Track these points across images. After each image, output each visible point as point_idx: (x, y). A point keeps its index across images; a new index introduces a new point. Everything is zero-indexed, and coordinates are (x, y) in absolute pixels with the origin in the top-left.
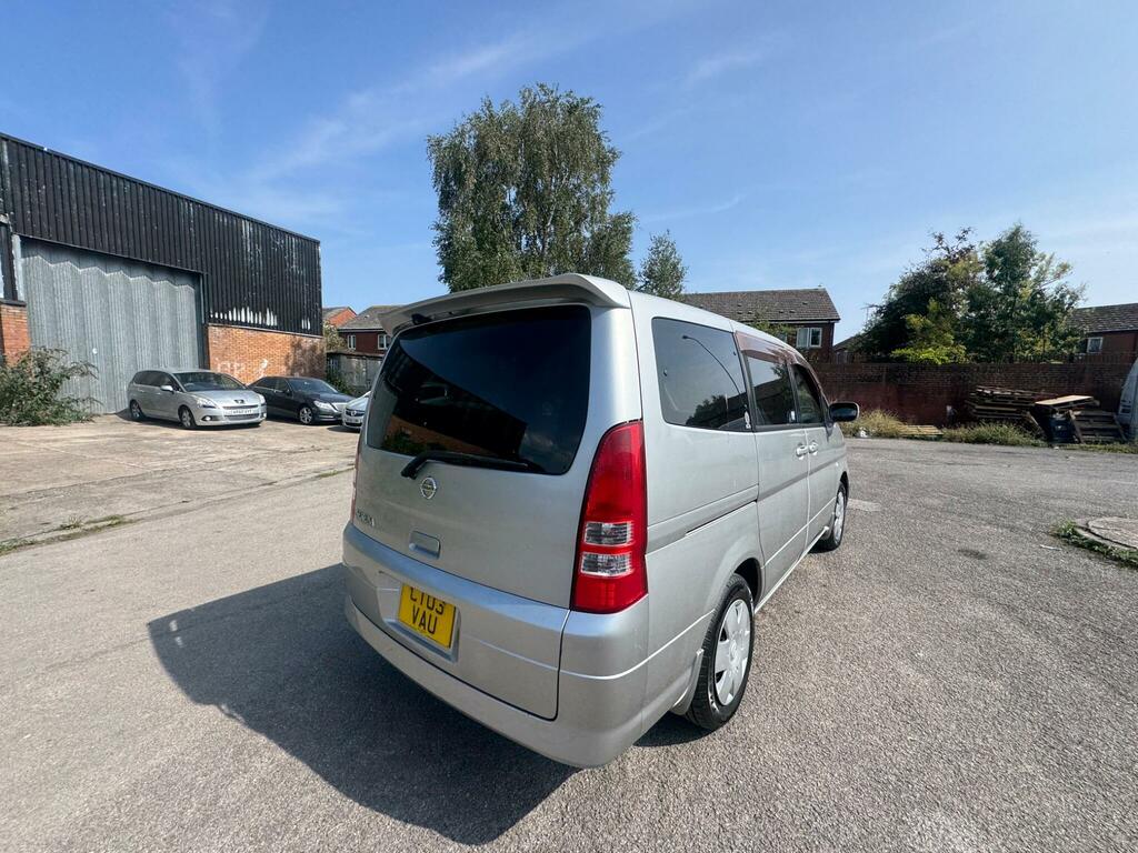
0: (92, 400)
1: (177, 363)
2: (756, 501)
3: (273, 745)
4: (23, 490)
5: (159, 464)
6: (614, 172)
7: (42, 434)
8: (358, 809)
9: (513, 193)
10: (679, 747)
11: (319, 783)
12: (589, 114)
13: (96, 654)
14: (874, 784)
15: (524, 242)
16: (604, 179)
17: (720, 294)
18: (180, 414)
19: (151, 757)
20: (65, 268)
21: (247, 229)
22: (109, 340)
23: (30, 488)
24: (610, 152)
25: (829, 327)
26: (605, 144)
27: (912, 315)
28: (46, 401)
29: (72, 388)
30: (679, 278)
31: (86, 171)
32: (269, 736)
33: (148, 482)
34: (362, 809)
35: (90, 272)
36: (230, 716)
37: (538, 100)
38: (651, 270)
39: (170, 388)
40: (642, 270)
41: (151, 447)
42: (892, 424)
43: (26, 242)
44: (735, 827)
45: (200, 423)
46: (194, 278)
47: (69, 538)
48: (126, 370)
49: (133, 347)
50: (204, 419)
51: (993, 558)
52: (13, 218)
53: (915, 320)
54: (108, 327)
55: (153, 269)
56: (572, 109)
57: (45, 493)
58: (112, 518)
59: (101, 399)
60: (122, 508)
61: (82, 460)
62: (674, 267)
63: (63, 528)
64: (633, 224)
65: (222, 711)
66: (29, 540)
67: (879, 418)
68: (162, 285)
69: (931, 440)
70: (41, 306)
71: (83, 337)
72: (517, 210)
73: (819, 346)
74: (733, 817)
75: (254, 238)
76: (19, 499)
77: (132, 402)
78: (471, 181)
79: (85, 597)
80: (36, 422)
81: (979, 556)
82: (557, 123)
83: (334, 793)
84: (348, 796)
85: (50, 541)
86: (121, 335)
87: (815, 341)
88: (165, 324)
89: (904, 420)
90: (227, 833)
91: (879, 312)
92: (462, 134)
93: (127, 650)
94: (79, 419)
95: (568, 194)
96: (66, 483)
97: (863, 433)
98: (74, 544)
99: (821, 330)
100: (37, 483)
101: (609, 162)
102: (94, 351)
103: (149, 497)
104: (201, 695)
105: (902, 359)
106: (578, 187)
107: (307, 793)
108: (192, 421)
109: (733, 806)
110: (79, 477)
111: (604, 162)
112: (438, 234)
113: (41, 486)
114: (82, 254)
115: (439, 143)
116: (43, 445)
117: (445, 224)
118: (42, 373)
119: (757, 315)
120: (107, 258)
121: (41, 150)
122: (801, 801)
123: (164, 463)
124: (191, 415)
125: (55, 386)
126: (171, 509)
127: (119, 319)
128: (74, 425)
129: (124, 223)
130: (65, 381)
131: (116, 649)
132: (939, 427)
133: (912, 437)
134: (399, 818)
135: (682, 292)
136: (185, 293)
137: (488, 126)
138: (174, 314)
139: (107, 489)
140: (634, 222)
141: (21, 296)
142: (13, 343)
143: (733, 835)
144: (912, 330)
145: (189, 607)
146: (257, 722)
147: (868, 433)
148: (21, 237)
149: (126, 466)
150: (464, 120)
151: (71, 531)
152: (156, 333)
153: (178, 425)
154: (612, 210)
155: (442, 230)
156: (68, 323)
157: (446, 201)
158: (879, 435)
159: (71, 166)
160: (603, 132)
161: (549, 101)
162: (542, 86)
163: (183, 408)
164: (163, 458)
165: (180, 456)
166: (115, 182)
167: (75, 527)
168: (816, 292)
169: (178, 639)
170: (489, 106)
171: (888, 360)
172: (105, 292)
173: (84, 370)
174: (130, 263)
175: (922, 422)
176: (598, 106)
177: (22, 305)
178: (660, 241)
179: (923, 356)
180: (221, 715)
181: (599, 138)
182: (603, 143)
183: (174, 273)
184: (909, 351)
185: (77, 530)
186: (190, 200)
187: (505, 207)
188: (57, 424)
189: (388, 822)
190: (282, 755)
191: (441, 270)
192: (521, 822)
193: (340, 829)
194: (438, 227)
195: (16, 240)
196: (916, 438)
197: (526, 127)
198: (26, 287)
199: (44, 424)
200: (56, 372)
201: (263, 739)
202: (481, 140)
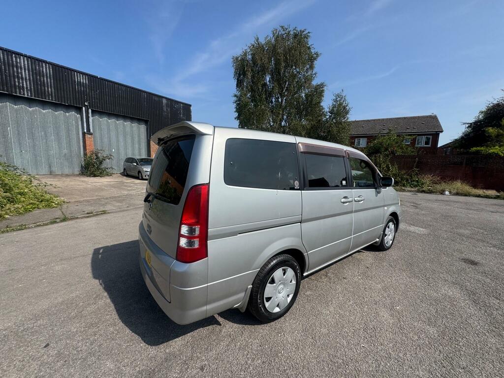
0: (112, 168)
1: (140, 155)
2: (301, 222)
3: (108, 297)
4: (82, 199)
5: (126, 193)
6: (316, 63)
7: (96, 180)
8: (121, 324)
9: (268, 78)
10: (249, 326)
11: (115, 312)
12: (305, 37)
13: (75, 257)
14: (329, 361)
15: (274, 100)
16: (312, 67)
17: (374, 120)
18: (138, 174)
19: (72, 293)
20: (104, 120)
21: (164, 101)
22: (118, 146)
23: (84, 199)
24: (315, 54)
25: (436, 136)
26: (313, 51)
27: (490, 128)
28: (98, 168)
29: (106, 164)
30: (347, 113)
31: (111, 84)
32: (108, 293)
33: (120, 199)
34: (122, 324)
35: (112, 121)
36: (101, 284)
37: (280, 34)
38: (333, 109)
39: (135, 164)
40: (328, 110)
41: (126, 186)
42: (467, 188)
43: (93, 112)
44: (252, 364)
45: (144, 177)
46: (146, 122)
47: (88, 217)
48: (123, 158)
49: (126, 148)
50: (145, 176)
51: (482, 265)
52: (89, 103)
53: (491, 130)
54: (118, 141)
55: (132, 119)
56: (296, 36)
57: (88, 201)
58: (103, 211)
59: (115, 168)
60: (108, 208)
61: (103, 190)
62: (344, 108)
63: (88, 213)
64: (325, 88)
65: (100, 282)
66: (76, 217)
67: (458, 185)
68: (135, 125)
69: (492, 198)
70: (97, 134)
71: (110, 145)
72: (270, 86)
73: (429, 146)
74: (253, 360)
75: (167, 105)
76: (80, 203)
77: (124, 169)
78: (249, 75)
79: (82, 238)
80: (95, 176)
81: (473, 263)
82: (289, 43)
83: (117, 317)
84: (120, 319)
85: (82, 218)
86: (122, 144)
87: (427, 143)
88: (136, 140)
89: (475, 186)
90: (79, 323)
91: (469, 127)
92: (245, 54)
93: (84, 257)
94: (108, 175)
95: (294, 76)
96: (95, 198)
97: (447, 193)
98: (88, 219)
99: (431, 137)
100: (87, 197)
101: (315, 59)
102: (113, 150)
103: (118, 204)
104: (96, 276)
105: (478, 152)
106: (299, 73)
107: (108, 315)
108: (142, 177)
109: (256, 355)
110: (100, 196)
111: (312, 59)
112: (235, 99)
113: (88, 198)
114: (110, 115)
115: (237, 58)
116: (94, 184)
117: (238, 94)
118: (97, 158)
119: (390, 130)
120: (117, 116)
121: (97, 77)
122: (288, 360)
123: (128, 192)
124: (141, 174)
125: (101, 163)
126: (123, 209)
127: (121, 139)
128: (106, 177)
129: (123, 102)
130: (104, 161)
131: (81, 256)
132: (498, 191)
133: (479, 196)
134: (131, 330)
135: (349, 120)
136: (143, 128)
137: (258, 49)
138: (139, 136)
139: (106, 201)
140: (325, 87)
141: (91, 131)
142: (89, 147)
143: (249, 366)
144: (490, 136)
145: (109, 245)
146: (107, 289)
147: (450, 192)
148: (92, 110)
149: (116, 192)
150: (247, 48)
151: (90, 215)
152: (133, 143)
153: (137, 178)
154: (314, 83)
155: (237, 97)
156: (106, 140)
157: (239, 84)
158: (457, 194)
159: (106, 82)
160: (311, 45)
161: (286, 33)
162: (282, 27)
163: (139, 172)
164: (128, 190)
165: (134, 190)
166: (120, 87)
167: (91, 213)
168: (430, 117)
169: (100, 256)
170: (257, 40)
171: (468, 153)
172: (117, 129)
173: (109, 157)
174: (125, 117)
175: (487, 188)
176: (309, 33)
177: (91, 134)
178: (338, 96)
179: (491, 151)
180: (99, 284)
181: (309, 48)
182: (312, 50)
183: (139, 120)
184: (482, 148)
185: (92, 214)
186: (145, 92)
187: (265, 85)
188: (101, 177)
189: (128, 331)
190: (109, 300)
191: (236, 114)
192: (171, 341)
193: (112, 329)
194: (235, 96)
195: (90, 111)
196: (482, 197)
197: (274, 46)
198: (93, 127)
199: (97, 176)
200: (101, 158)
201: (106, 294)
202: (253, 55)
